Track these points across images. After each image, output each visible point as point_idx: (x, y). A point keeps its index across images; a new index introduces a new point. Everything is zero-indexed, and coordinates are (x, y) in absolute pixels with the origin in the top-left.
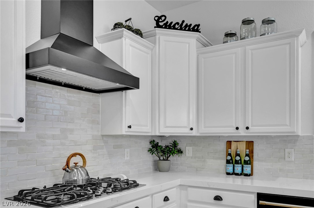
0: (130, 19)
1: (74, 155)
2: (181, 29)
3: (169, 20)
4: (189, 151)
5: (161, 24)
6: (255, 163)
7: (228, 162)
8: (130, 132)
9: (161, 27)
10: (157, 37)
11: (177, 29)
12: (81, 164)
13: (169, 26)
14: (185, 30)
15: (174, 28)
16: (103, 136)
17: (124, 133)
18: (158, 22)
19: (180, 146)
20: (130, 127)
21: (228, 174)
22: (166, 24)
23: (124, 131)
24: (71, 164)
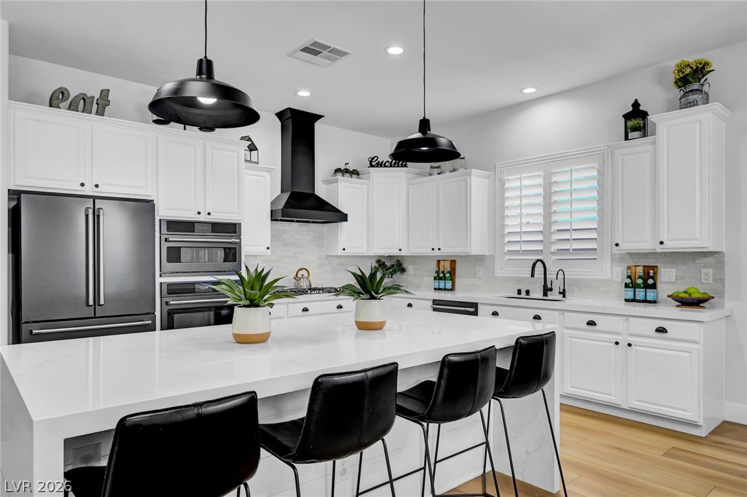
0: (347, 163)
1: (302, 269)
2: (391, 166)
3: (380, 160)
4: (410, 269)
5: (374, 164)
6: (457, 280)
7: (435, 278)
8: (344, 253)
9: (373, 166)
10: (371, 174)
11: (387, 167)
12: (306, 275)
13: (380, 165)
14: (394, 167)
15: (386, 166)
16: (327, 256)
17: (340, 254)
18: (371, 162)
19: (404, 265)
20: (344, 249)
21: (435, 289)
22: (378, 164)
23: (340, 252)
24: (299, 276)
